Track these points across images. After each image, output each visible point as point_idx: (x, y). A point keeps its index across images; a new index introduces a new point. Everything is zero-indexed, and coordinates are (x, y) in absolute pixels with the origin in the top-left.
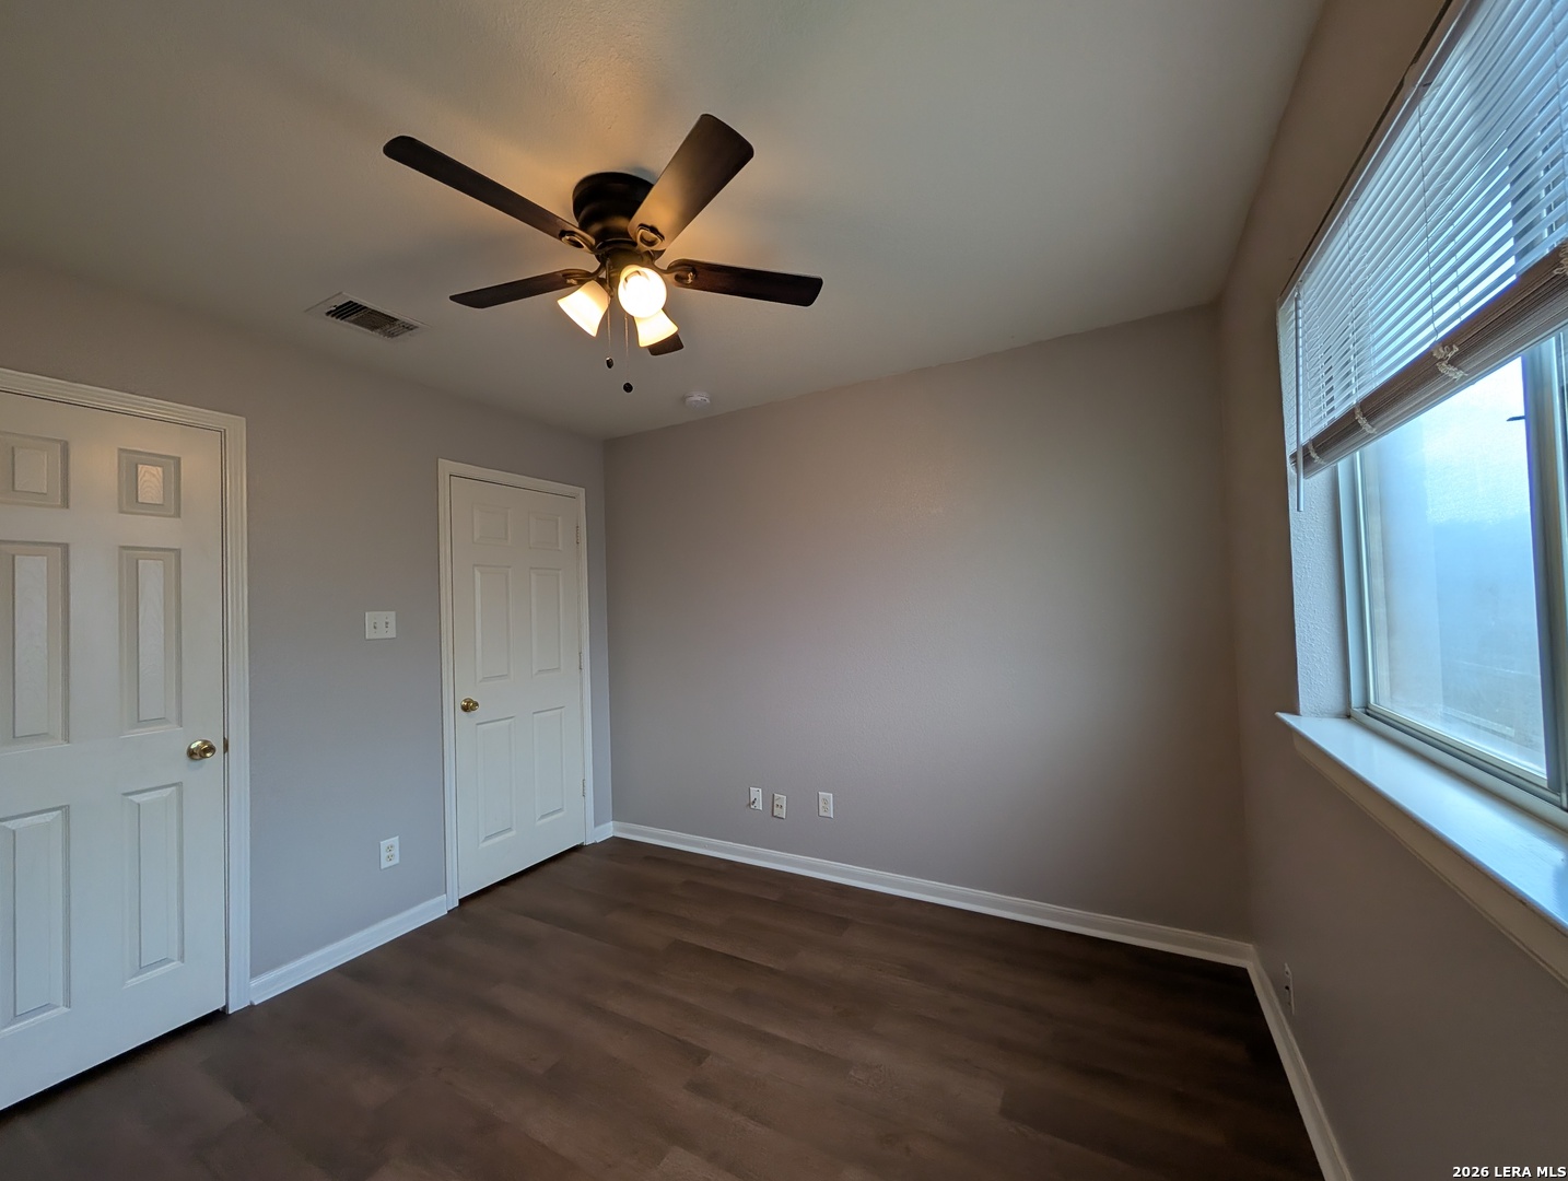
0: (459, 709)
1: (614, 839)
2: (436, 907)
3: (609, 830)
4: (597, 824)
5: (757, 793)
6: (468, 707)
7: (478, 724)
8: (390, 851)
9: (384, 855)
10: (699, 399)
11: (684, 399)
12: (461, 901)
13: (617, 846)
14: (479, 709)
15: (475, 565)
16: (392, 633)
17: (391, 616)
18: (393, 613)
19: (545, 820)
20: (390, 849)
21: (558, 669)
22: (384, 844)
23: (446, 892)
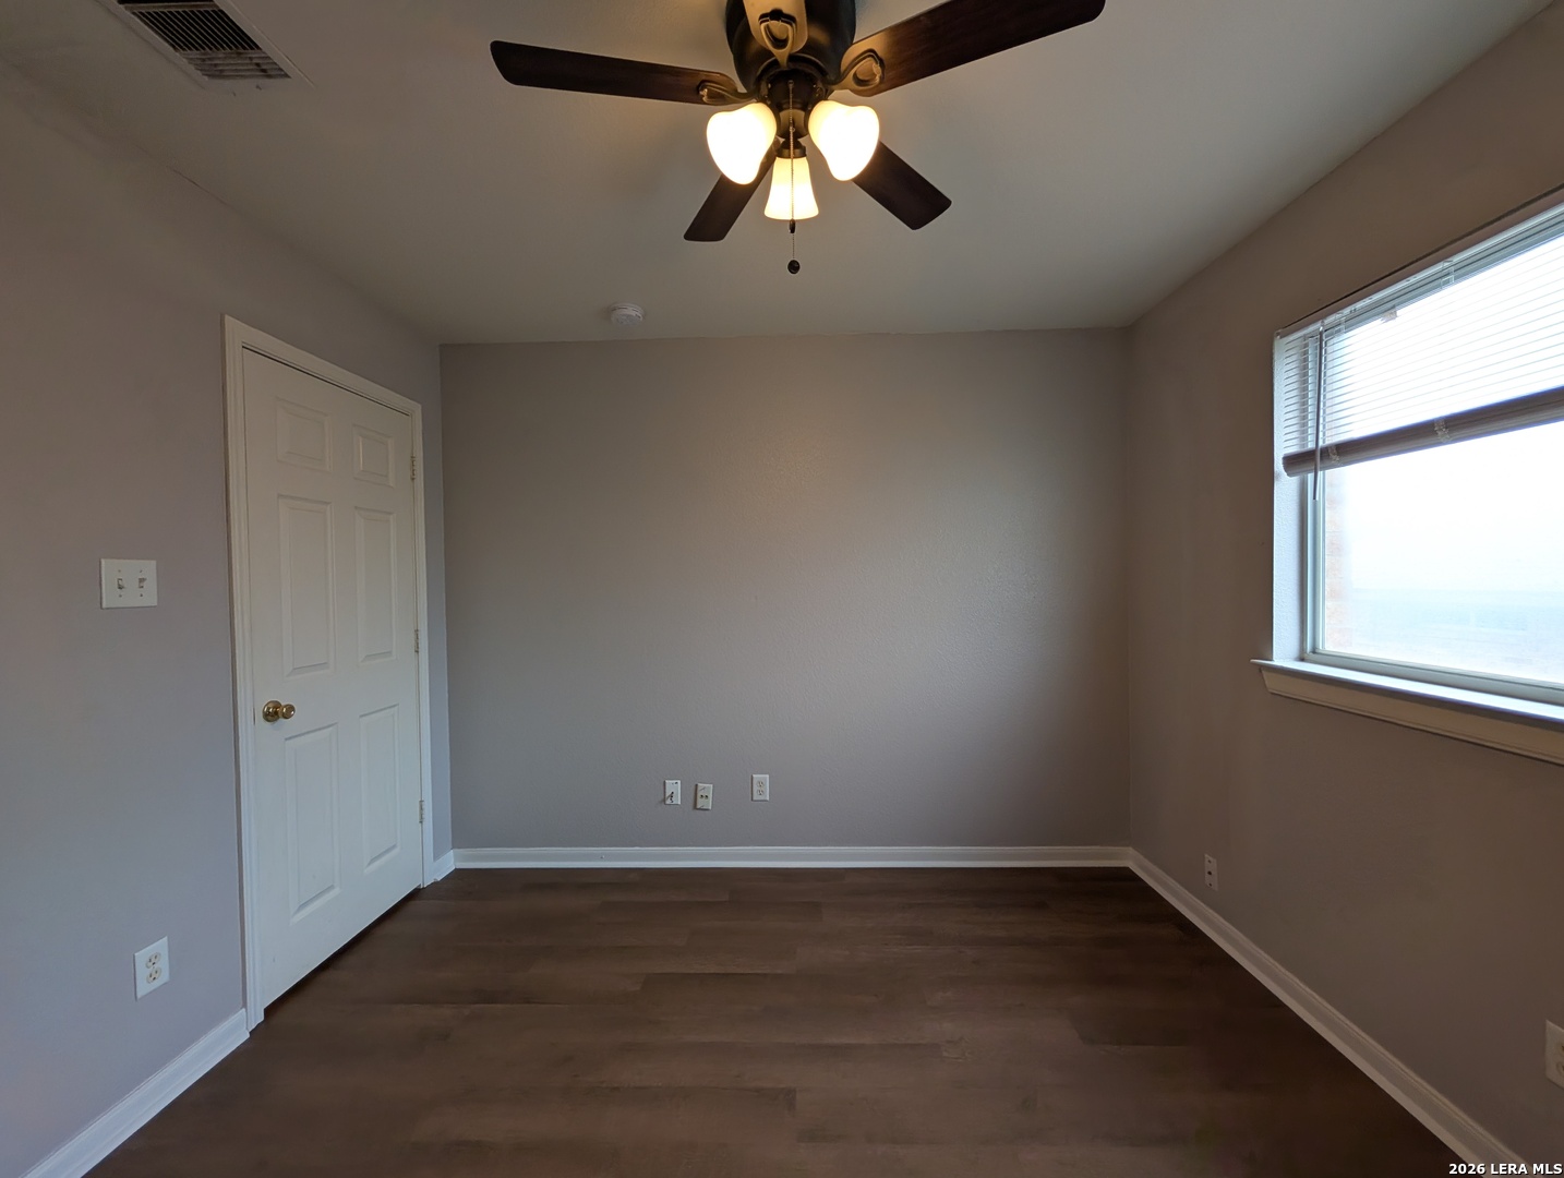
0: (260, 716)
1: (458, 873)
2: (231, 1033)
3: (449, 863)
4: (436, 857)
5: (674, 787)
6: (274, 713)
7: (286, 739)
8: (153, 963)
9: (142, 972)
10: (634, 313)
11: (610, 311)
12: (269, 1011)
13: (463, 882)
14: (296, 715)
15: (280, 496)
16: (150, 597)
17: (149, 568)
18: (153, 563)
19: (377, 864)
20: (152, 961)
21: (390, 652)
22: (142, 956)
23: (245, 1005)
